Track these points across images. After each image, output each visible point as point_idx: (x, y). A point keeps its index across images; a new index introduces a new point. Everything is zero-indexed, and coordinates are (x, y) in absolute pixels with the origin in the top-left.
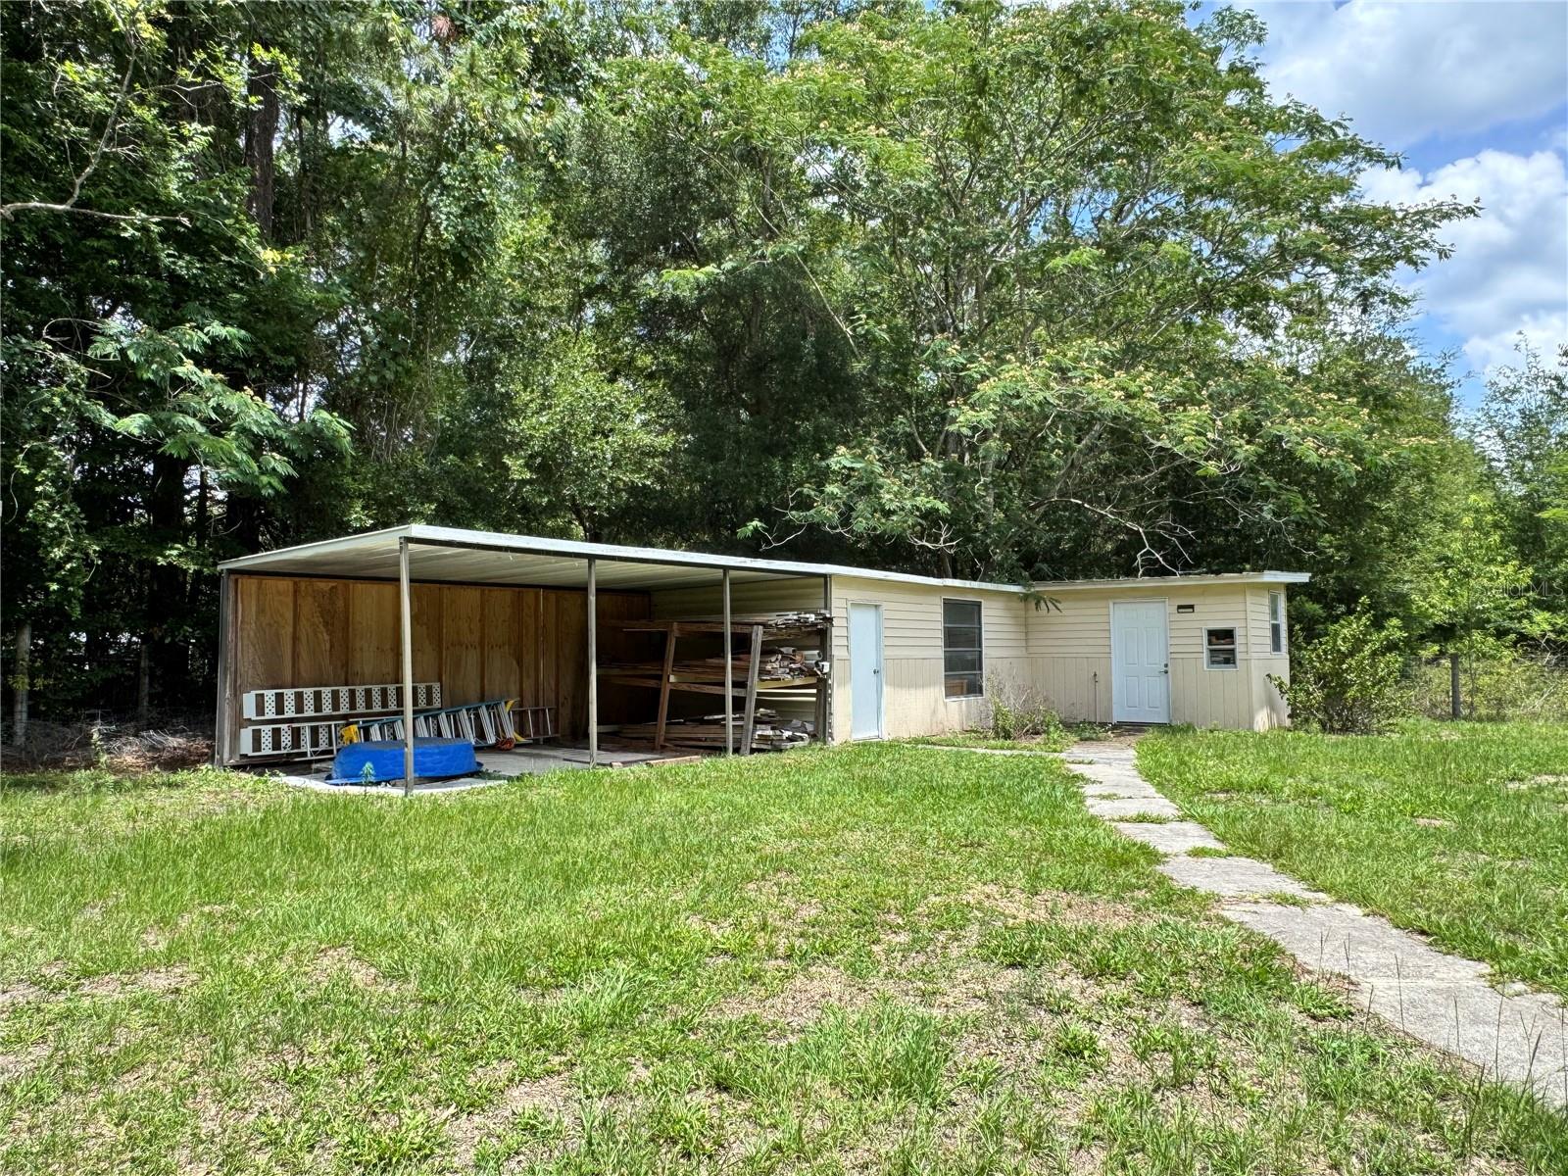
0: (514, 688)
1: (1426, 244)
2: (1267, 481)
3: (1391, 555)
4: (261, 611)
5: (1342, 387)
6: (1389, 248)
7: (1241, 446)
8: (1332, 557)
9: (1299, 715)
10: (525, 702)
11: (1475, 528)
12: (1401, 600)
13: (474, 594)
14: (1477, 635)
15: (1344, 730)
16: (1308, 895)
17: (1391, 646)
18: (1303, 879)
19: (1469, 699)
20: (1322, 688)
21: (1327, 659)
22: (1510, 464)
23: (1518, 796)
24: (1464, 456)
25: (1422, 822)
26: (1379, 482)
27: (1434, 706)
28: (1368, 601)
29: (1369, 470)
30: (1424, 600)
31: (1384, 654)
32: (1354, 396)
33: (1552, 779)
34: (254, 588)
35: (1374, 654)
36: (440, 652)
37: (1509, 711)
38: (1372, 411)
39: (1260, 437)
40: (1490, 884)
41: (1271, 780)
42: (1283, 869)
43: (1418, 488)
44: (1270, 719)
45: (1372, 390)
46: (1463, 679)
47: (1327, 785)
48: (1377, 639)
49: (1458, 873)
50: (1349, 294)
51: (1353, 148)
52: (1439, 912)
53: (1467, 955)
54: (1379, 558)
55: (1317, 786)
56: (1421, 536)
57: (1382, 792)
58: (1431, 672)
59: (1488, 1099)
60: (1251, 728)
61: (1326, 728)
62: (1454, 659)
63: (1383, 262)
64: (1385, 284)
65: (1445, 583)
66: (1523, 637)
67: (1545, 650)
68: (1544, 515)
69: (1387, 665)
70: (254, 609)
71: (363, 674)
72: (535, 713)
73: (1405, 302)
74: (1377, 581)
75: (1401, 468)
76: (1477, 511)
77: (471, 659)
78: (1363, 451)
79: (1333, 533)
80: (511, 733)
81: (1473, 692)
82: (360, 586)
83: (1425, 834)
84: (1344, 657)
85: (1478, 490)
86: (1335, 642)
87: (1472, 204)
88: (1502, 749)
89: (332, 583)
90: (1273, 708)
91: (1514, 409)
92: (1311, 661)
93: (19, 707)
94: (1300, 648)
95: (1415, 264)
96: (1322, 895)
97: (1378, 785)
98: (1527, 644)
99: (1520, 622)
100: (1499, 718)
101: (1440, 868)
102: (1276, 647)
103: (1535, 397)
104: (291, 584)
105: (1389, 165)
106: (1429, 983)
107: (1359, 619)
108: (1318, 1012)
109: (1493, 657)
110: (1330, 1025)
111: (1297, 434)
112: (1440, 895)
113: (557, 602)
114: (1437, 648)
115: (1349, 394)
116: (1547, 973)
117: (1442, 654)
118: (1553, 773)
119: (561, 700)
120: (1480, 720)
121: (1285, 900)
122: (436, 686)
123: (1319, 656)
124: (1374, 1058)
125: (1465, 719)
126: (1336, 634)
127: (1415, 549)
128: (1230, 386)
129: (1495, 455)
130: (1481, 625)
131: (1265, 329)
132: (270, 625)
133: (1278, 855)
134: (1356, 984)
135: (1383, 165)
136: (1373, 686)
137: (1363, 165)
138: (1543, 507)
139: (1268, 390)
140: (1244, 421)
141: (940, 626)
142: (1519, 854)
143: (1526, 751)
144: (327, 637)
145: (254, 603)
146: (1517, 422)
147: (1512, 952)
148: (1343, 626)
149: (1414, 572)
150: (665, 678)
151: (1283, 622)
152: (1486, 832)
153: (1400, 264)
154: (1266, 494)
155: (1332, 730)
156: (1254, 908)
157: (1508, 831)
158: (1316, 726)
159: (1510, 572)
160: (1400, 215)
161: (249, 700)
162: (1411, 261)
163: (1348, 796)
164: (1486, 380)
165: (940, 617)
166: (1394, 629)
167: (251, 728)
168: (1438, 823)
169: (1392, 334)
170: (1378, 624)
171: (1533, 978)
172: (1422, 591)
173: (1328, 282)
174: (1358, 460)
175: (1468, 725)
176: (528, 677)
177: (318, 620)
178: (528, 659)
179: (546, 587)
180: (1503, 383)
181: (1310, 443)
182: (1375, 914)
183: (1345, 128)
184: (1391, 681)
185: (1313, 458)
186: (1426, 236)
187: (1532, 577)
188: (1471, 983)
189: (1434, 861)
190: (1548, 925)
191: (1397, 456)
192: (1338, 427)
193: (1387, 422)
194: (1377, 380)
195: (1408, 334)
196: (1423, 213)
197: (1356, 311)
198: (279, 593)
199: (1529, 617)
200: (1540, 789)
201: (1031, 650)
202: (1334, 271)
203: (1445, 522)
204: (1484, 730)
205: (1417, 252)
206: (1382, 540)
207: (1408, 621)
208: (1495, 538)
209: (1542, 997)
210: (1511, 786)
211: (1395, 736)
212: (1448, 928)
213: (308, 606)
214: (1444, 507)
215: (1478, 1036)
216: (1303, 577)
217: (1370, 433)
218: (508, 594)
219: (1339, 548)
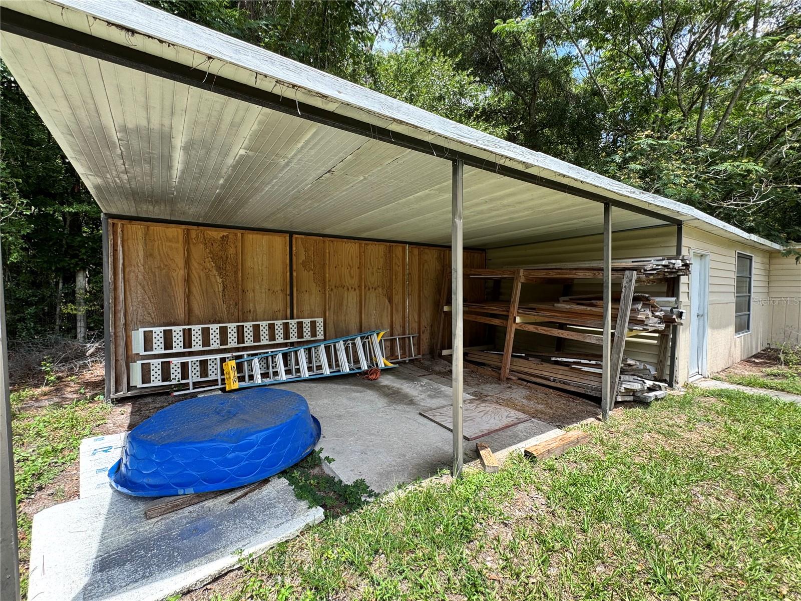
0: (386, 321)
4: (149, 255)
10: (396, 332)
13: (352, 248)
34: (140, 234)
36: (325, 294)
70: (141, 254)
71: (255, 311)
72: (403, 340)
77: (351, 299)
80: (382, 362)
82: (251, 237)
89: (224, 233)
93: (79, 324)
104: (180, 231)
113: (420, 254)
119: (422, 329)
122: (320, 321)
132: (159, 267)
141: (734, 275)
144: (219, 280)
145: (141, 247)
150: (511, 317)
161: (138, 337)
165: (733, 268)
167: (139, 363)
176: (397, 310)
177: (210, 264)
178: (397, 298)
179: (410, 243)
198: (169, 240)
201: (772, 295)
213: (198, 252)
218: (381, 248)
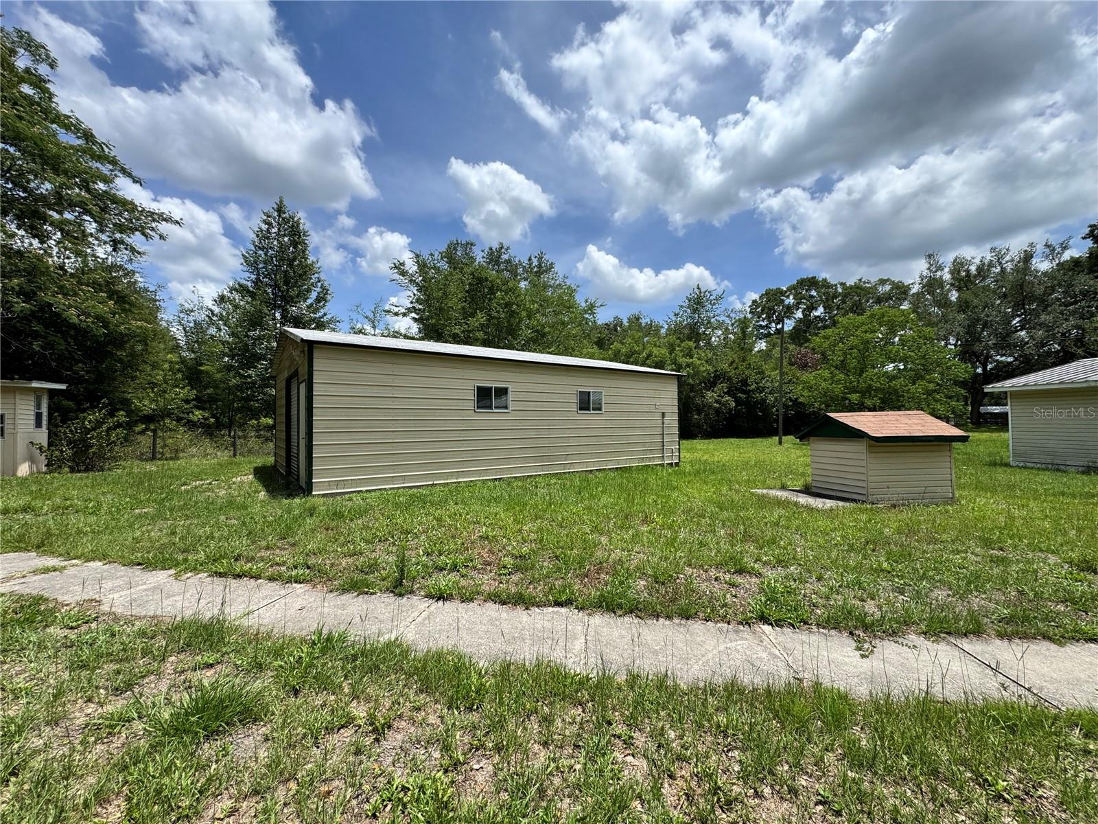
1: (153, 229)
2: (37, 327)
3: (121, 379)
5: (97, 286)
6: (132, 223)
7: (18, 303)
8: (83, 376)
9: (53, 465)
11: (170, 370)
12: (126, 403)
14: (167, 421)
15: (86, 470)
16: (66, 563)
17: (119, 425)
18: (60, 555)
19: (161, 450)
20: (72, 448)
21: (77, 432)
22: (187, 343)
23: (187, 492)
24: (164, 335)
25: (137, 511)
26: (118, 340)
27: (142, 454)
28: (107, 402)
29: (112, 333)
30: (140, 402)
31: (114, 429)
32: (105, 292)
33: (201, 483)
35: (109, 429)
37: (181, 455)
38: (115, 303)
39: (36, 301)
40: (174, 533)
41: (33, 503)
42: (45, 553)
43: (140, 348)
44: (31, 467)
45: (117, 292)
46: (158, 441)
47: (76, 501)
48: (111, 422)
49: (158, 533)
50: (104, 237)
51: (114, 162)
52: (148, 552)
53: (164, 568)
54: (114, 379)
55: (68, 502)
56: (140, 371)
57: (112, 500)
58: (141, 438)
59: (175, 629)
60: (14, 474)
61: (72, 470)
62: (154, 431)
63: (129, 229)
64: (128, 240)
65: (152, 395)
66: (189, 421)
67: (199, 427)
68: (202, 368)
69: (117, 436)
73: (139, 253)
74: (112, 391)
75: (130, 335)
76: (172, 362)
78: (108, 323)
79: (85, 363)
81: (163, 447)
83: (140, 516)
84: (88, 431)
85: (171, 353)
86: (83, 423)
87: (179, 220)
88: (178, 472)
90: (32, 460)
91: (191, 319)
92: (65, 433)
94: (57, 426)
95: (146, 237)
96: (74, 561)
97: (109, 497)
98: (192, 425)
99: (188, 414)
100: (176, 458)
101: (148, 531)
102: (38, 424)
103: (201, 316)
105: (135, 181)
106: (145, 587)
107: (100, 411)
108: (74, 624)
109: (175, 430)
110: (84, 628)
111: (64, 304)
112: (148, 544)
114: (144, 426)
115: (102, 291)
116: (201, 565)
117: (147, 429)
118: (202, 480)
120: (166, 459)
121: (46, 570)
123: (71, 431)
124: (113, 635)
125: (159, 459)
126: (85, 418)
127: (136, 376)
128: (10, 264)
129: (180, 338)
130: (169, 415)
131: (43, 238)
133: (41, 547)
134: (99, 602)
135: (132, 181)
136: (107, 446)
137: (119, 174)
138: (201, 365)
139: (43, 274)
140: (21, 288)
142: (187, 518)
143: (189, 471)
146: (192, 325)
147: (186, 560)
148: (89, 414)
149: (134, 388)
151: (44, 410)
152: (171, 510)
153: (137, 233)
154: (36, 335)
155: (79, 471)
156: (23, 580)
157: (181, 508)
158: (67, 469)
159: (184, 392)
160: (140, 209)
162: (144, 234)
163: (90, 505)
164: (179, 302)
166: (121, 416)
168: (146, 510)
169: (129, 267)
170: (112, 414)
171: (195, 569)
172: (139, 398)
173: (91, 227)
174: (105, 327)
175: (160, 463)
180: (187, 306)
181: (73, 311)
182: (110, 562)
183: (110, 149)
184: (118, 442)
185: (75, 320)
186: (154, 225)
187: (196, 395)
188: (165, 581)
189: (144, 529)
190: (201, 545)
191: (129, 329)
192: (94, 307)
193: (124, 310)
194: (119, 288)
195: (139, 270)
196: (153, 213)
197: (109, 249)
199: (192, 413)
200: (196, 487)
202: (95, 222)
203: (153, 366)
204: (169, 465)
205: (148, 231)
206: (116, 371)
207: (129, 413)
208: (179, 376)
209: (199, 576)
210: (183, 488)
211: (119, 471)
212: (153, 558)
214: (153, 358)
215: (170, 603)
216: (63, 387)
217: (114, 314)
219: (88, 372)
